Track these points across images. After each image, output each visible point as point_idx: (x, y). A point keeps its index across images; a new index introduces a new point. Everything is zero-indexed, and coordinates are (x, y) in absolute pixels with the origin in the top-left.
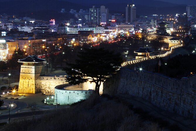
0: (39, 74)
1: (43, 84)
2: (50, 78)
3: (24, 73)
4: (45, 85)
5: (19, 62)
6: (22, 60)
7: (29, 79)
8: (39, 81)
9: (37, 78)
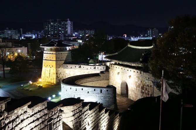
0: (63, 62)
1: (66, 74)
2: (74, 67)
3: (46, 60)
4: (69, 74)
5: (41, 47)
6: (44, 44)
7: (50, 67)
8: (63, 69)
9: (59, 66)
